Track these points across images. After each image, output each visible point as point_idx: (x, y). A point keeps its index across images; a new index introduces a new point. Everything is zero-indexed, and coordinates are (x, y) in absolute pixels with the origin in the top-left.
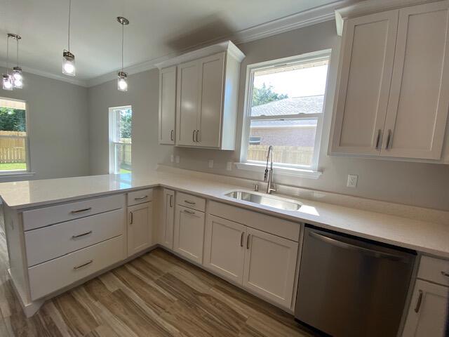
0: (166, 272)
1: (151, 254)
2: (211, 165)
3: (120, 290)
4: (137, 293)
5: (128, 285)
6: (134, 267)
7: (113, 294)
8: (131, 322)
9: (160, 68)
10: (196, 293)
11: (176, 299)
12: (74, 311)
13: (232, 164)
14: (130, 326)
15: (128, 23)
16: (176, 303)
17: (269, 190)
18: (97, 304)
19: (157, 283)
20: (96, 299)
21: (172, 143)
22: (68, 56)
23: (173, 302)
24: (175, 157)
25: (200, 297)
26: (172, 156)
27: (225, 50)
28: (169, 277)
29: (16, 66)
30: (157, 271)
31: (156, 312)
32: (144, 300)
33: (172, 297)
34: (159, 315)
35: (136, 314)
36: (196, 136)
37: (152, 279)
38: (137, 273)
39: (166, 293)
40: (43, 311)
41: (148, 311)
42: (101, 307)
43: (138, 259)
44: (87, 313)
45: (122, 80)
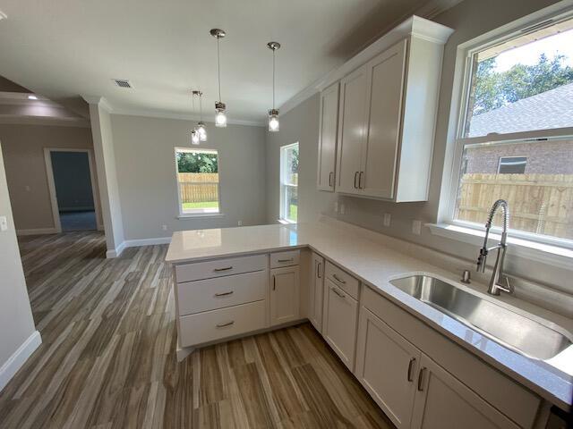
0: (308, 362)
1: (298, 329)
2: (387, 221)
3: (254, 363)
4: (269, 376)
5: (263, 361)
6: (277, 339)
7: (247, 365)
8: (251, 411)
9: (321, 90)
10: (336, 413)
11: (307, 409)
12: (211, 370)
13: (422, 225)
14: (249, 416)
15: (279, 45)
16: (306, 415)
17: (495, 287)
18: (230, 371)
19: (294, 372)
20: (232, 366)
21: (331, 189)
22: (220, 106)
23: (302, 410)
24: (339, 206)
25: (339, 422)
26: (337, 204)
27: (407, 36)
28: (309, 370)
29: (200, 120)
30: (298, 356)
31: (279, 414)
32: (273, 390)
33: (305, 404)
34: (281, 419)
35: (259, 404)
36: (359, 180)
37: (290, 365)
38: (277, 350)
39: (298, 393)
40: (190, 360)
41: (271, 408)
42: (232, 377)
43: (283, 331)
44: (220, 378)
45: (274, 119)
